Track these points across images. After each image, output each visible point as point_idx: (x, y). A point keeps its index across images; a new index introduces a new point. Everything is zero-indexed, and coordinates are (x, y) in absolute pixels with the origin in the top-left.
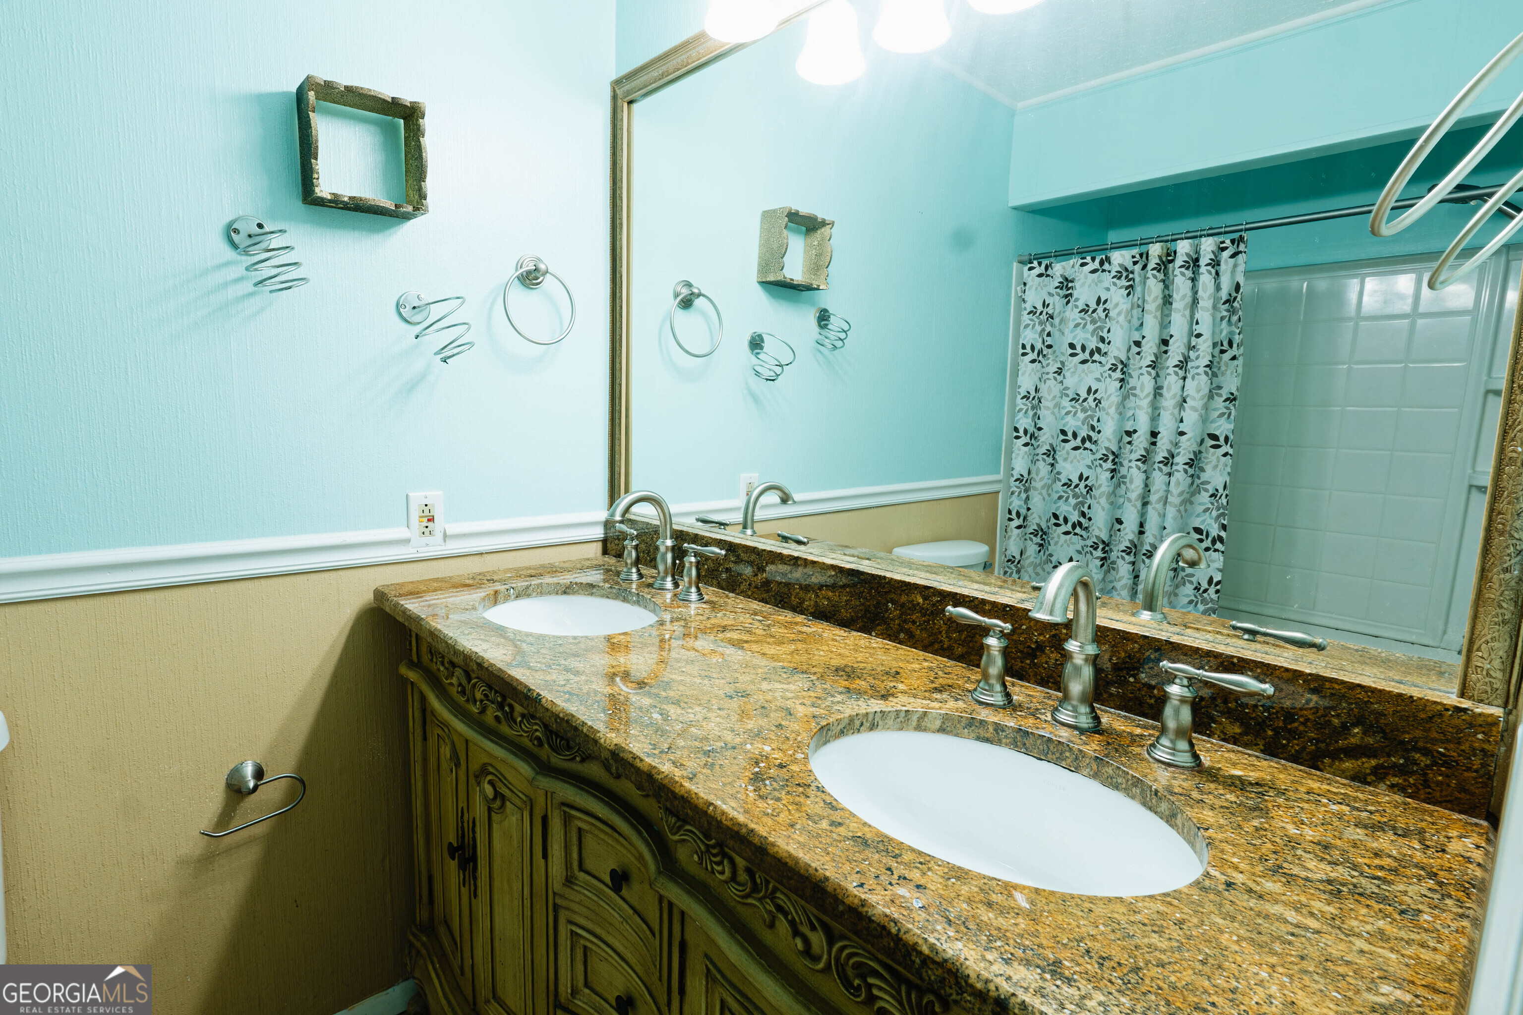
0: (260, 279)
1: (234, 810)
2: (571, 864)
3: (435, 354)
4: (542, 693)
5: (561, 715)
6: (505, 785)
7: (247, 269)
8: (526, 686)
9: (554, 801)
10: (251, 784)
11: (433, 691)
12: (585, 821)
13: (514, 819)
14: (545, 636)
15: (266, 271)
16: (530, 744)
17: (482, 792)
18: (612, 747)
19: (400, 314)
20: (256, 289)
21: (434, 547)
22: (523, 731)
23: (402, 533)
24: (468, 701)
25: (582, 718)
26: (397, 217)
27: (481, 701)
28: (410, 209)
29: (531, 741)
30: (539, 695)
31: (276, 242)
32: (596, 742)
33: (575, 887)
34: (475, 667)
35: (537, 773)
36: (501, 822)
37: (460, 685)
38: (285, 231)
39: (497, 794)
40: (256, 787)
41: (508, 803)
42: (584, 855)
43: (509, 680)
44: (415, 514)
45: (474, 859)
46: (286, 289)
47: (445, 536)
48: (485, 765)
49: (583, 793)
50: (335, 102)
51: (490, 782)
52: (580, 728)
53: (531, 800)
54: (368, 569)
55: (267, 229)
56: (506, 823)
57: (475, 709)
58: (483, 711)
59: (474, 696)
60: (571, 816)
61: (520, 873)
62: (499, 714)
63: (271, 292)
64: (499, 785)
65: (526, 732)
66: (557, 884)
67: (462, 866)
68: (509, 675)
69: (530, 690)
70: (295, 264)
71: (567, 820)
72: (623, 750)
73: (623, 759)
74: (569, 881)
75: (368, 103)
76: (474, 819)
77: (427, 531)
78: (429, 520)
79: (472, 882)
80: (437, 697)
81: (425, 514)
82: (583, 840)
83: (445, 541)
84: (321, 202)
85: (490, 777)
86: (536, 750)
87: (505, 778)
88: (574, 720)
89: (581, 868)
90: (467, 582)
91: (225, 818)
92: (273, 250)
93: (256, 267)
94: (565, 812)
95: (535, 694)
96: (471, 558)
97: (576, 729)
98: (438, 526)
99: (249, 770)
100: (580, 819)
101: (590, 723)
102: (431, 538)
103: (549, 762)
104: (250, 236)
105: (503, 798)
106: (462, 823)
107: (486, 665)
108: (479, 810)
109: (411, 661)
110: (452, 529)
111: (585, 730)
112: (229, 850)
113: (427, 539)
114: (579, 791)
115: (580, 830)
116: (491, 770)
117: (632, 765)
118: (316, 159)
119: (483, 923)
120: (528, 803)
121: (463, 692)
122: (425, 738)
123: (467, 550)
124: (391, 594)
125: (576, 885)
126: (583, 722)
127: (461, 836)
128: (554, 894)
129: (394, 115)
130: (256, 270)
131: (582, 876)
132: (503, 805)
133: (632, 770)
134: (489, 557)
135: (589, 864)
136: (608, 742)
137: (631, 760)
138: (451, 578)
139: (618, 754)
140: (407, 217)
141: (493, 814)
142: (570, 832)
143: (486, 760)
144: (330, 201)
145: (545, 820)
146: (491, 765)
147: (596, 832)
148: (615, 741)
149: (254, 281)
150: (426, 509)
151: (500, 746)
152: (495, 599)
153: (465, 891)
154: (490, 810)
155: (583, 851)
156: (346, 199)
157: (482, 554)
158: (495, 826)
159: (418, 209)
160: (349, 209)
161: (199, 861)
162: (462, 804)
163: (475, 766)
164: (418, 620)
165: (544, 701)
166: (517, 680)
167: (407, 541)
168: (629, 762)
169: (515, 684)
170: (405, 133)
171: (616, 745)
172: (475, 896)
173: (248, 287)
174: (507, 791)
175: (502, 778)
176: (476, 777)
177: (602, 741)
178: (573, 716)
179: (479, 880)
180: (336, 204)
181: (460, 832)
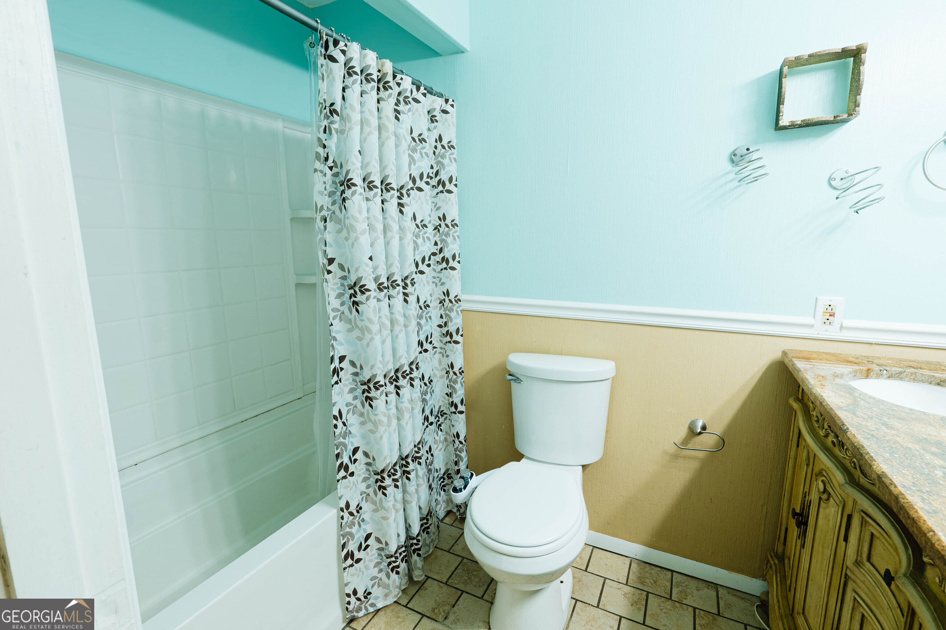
0: (741, 178)
1: (690, 440)
2: (861, 554)
3: (850, 208)
4: (850, 429)
5: (856, 444)
6: (831, 486)
7: (736, 174)
8: (842, 422)
9: (857, 507)
10: (699, 430)
11: (803, 417)
12: (877, 530)
13: (833, 510)
14: (885, 402)
15: (746, 172)
16: (849, 465)
17: (817, 485)
18: (879, 473)
19: (830, 185)
20: (739, 183)
21: (832, 332)
22: (847, 455)
23: (809, 320)
24: (819, 427)
25: (869, 450)
26: (838, 123)
27: (827, 429)
28: (845, 116)
29: (850, 463)
30: (848, 429)
31: (755, 156)
32: (871, 466)
33: (861, 570)
34: (818, 404)
35: (846, 483)
36: (825, 508)
37: (817, 417)
38: (759, 150)
39: (825, 491)
40: (700, 433)
41: (831, 499)
42: (873, 553)
43: (834, 416)
44: (820, 310)
45: (806, 524)
46: (755, 181)
47: (842, 327)
48: (822, 470)
49: (876, 508)
50: (803, 65)
51: (822, 481)
52: (864, 455)
53: (844, 501)
54: (783, 338)
55: (751, 150)
56: (827, 510)
57: (822, 433)
58: (826, 436)
59: (823, 425)
60: (866, 521)
61: (831, 545)
62: (835, 440)
63: (747, 184)
64: (828, 486)
65: (849, 457)
66: (849, 562)
67: (799, 525)
68: (835, 413)
69: (843, 424)
70: (763, 166)
71: (863, 523)
72: (886, 476)
73: (883, 482)
74: (858, 563)
75: (826, 58)
76: (811, 501)
77: (827, 322)
78: (830, 315)
79: (803, 539)
80: (804, 421)
81: (828, 311)
82: (874, 542)
83: (841, 330)
84: (785, 128)
85: (823, 478)
86: (853, 471)
87: (832, 482)
88: (863, 449)
89: (869, 559)
90: (851, 359)
91: (686, 442)
92: (752, 161)
93: (741, 172)
94: (863, 517)
95: (845, 428)
96: (862, 345)
97: (861, 455)
98: (836, 320)
99: (700, 424)
100: (873, 526)
101: (872, 454)
102: (830, 326)
103: (859, 480)
104: (741, 156)
105: (829, 494)
106: (804, 501)
107: (824, 404)
108: (814, 497)
109: (798, 398)
110: (846, 323)
111: (866, 457)
112: (685, 457)
113: (827, 327)
114: (873, 506)
115: (872, 535)
116: (825, 474)
117: (888, 488)
118: (783, 104)
119: (805, 564)
120: (842, 502)
121: (818, 421)
122: (798, 446)
123: (859, 339)
124: (790, 355)
125: (862, 568)
126: (868, 453)
127: (802, 509)
128: (847, 567)
129: (846, 57)
130: (741, 173)
131: (868, 564)
132: (828, 499)
133: (887, 490)
134: (878, 347)
135: (874, 559)
136: (878, 468)
137: (888, 484)
138: (839, 354)
139: (881, 478)
140: (844, 121)
141: (822, 502)
142: (865, 532)
143: (823, 467)
144: (789, 126)
145: (850, 517)
146: (825, 471)
147: (883, 540)
148: (884, 470)
149: (739, 179)
150: (830, 308)
151: (830, 459)
152: (868, 374)
153: (799, 542)
154: (820, 498)
155: (873, 550)
156: (799, 122)
157: (871, 344)
158: (821, 509)
159: (852, 115)
160: (804, 127)
161: (672, 455)
162: (807, 489)
163: (816, 470)
164: (799, 371)
165: (849, 433)
166: (839, 417)
167: (812, 326)
168: (886, 486)
169: (836, 419)
170: (853, 65)
171: (883, 472)
172: (803, 548)
173: (736, 183)
174: (832, 490)
175: (830, 482)
176: (817, 475)
177: (874, 467)
178: (863, 447)
179: (807, 538)
180: (793, 126)
181: (802, 506)
